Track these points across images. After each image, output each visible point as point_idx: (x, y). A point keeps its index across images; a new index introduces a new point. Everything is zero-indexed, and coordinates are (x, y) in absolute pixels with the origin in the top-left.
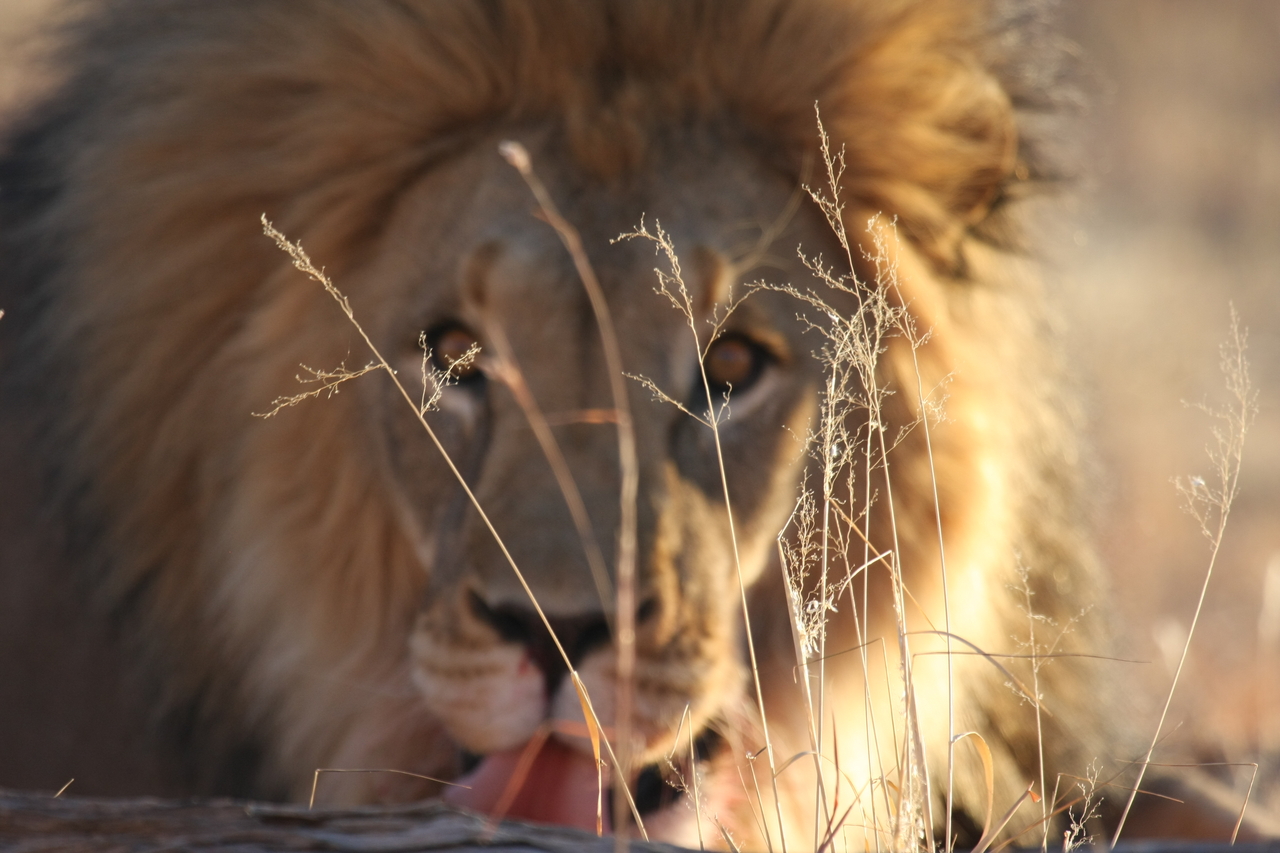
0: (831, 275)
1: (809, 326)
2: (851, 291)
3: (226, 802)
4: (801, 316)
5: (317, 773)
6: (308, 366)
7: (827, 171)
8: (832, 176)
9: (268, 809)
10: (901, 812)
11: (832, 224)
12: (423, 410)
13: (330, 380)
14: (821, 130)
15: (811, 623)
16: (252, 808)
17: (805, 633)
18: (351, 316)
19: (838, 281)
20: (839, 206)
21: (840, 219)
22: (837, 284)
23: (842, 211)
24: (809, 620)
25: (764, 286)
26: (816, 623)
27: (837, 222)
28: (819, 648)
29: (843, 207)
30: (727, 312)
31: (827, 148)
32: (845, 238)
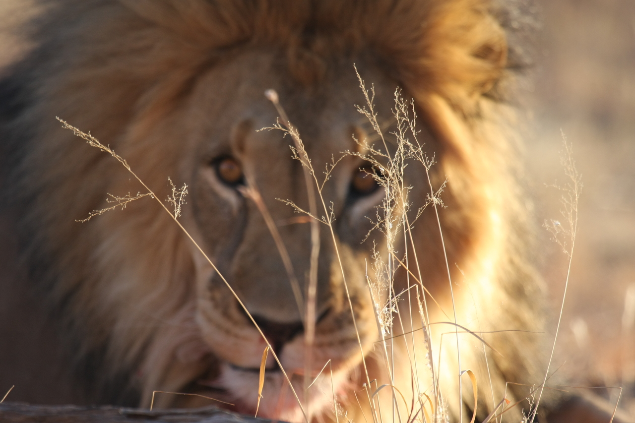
0: (374, 149)
1: (367, 174)
2: (386, 155)
3: (109, 407)
4: (362, 169)
5: (154, 393)
6: (111, 194)
7: (365, 97)
8: (368, 100)
9: (130, 410)
10: (438, 412)
11: (373, 123)
12: (176, 215)
13: (122, 201)
14: (360, 78)
15: (386, 319)
16: (122, 410)
17: (383, 324)
18: (129, 169)
19: (378, 151)
20: (374, 114)
21: (376, 121)
22: (378, 153)
23: (377, 117)
24: (385, 318)
25: (349, 153)
26: (388, 319)
27: (375, 122)
28: (390, 332)
29: (376, 114)
30: (331, 167)
31: (363, 86)
32: (379, 130)
